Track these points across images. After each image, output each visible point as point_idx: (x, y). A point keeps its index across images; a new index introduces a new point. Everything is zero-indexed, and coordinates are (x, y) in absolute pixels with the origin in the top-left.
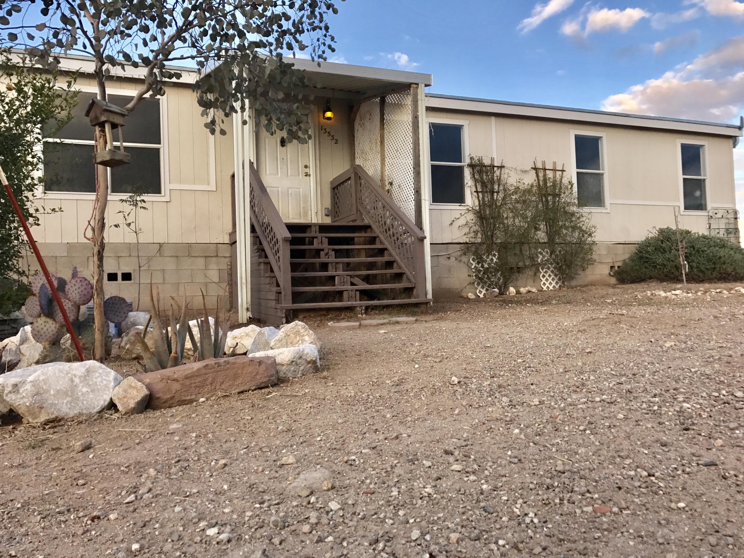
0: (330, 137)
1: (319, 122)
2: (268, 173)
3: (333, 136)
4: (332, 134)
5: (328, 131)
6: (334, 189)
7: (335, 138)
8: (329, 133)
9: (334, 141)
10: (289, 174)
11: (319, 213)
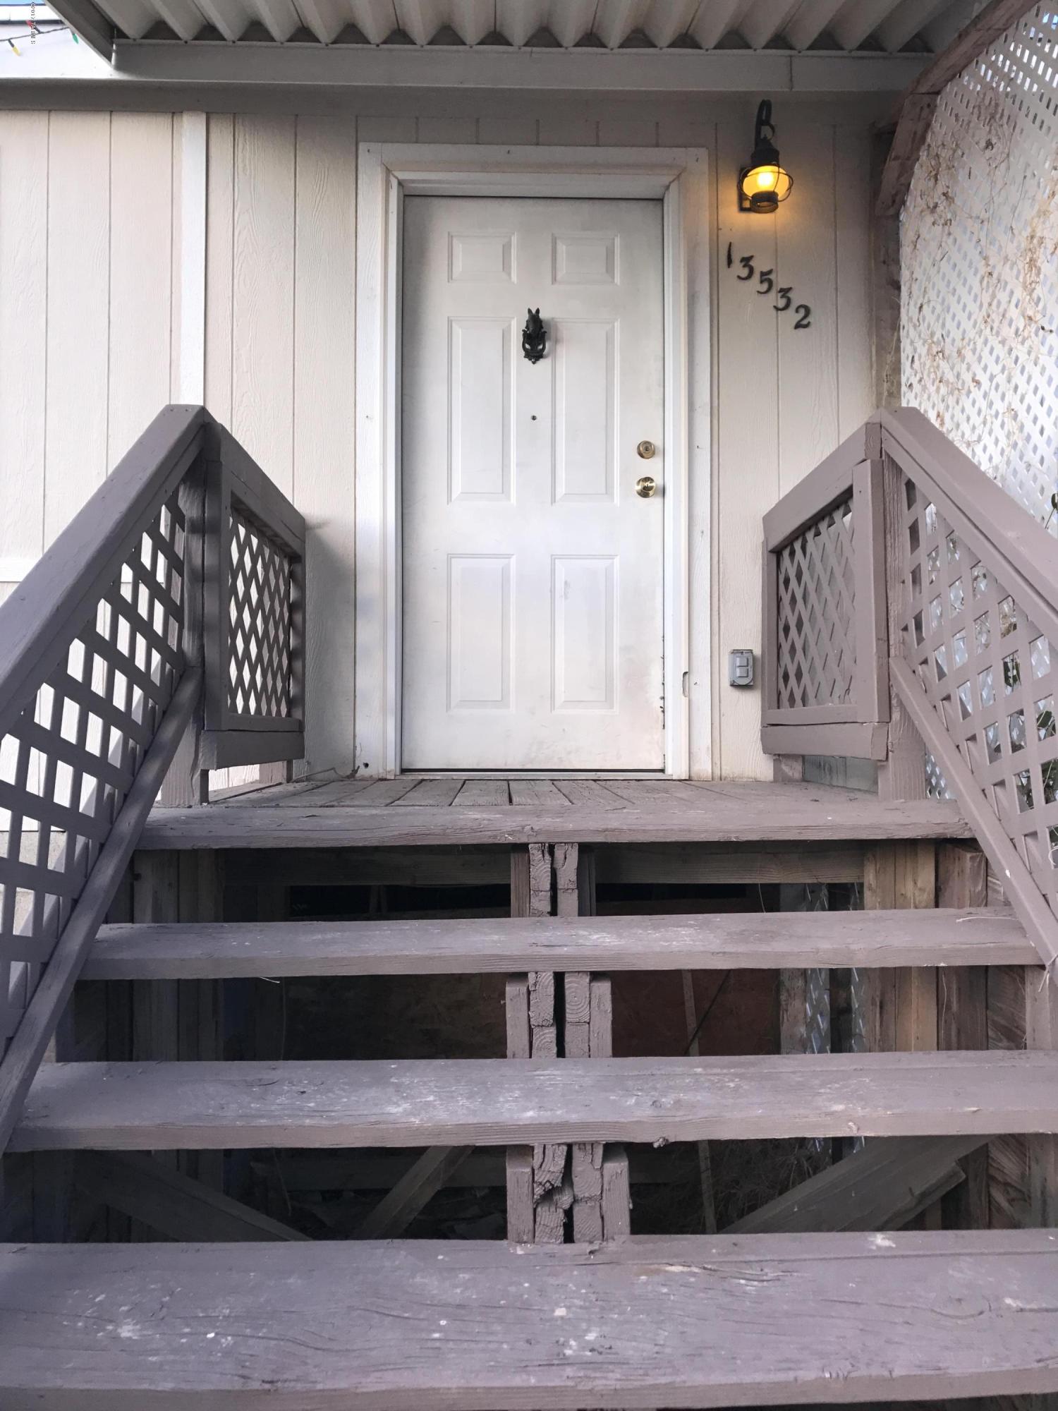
0: (774, 298)
1: (716, 229)
2: (457, 489)
3: (785, 292)
4: (781, 281)
5: (760, 265)
6: (777, 552)
7: (797, 300)
8: (766, 277)
9: (792, 317)
10: (561, 490)
11: (702, 676)
